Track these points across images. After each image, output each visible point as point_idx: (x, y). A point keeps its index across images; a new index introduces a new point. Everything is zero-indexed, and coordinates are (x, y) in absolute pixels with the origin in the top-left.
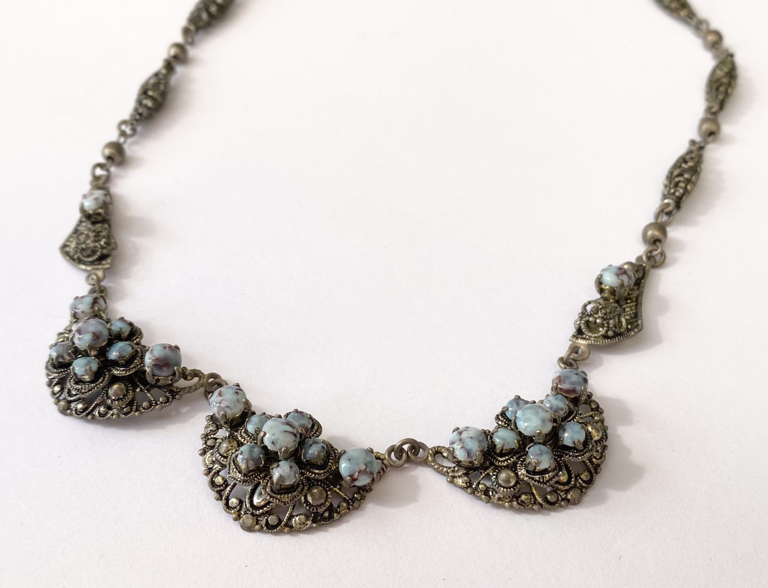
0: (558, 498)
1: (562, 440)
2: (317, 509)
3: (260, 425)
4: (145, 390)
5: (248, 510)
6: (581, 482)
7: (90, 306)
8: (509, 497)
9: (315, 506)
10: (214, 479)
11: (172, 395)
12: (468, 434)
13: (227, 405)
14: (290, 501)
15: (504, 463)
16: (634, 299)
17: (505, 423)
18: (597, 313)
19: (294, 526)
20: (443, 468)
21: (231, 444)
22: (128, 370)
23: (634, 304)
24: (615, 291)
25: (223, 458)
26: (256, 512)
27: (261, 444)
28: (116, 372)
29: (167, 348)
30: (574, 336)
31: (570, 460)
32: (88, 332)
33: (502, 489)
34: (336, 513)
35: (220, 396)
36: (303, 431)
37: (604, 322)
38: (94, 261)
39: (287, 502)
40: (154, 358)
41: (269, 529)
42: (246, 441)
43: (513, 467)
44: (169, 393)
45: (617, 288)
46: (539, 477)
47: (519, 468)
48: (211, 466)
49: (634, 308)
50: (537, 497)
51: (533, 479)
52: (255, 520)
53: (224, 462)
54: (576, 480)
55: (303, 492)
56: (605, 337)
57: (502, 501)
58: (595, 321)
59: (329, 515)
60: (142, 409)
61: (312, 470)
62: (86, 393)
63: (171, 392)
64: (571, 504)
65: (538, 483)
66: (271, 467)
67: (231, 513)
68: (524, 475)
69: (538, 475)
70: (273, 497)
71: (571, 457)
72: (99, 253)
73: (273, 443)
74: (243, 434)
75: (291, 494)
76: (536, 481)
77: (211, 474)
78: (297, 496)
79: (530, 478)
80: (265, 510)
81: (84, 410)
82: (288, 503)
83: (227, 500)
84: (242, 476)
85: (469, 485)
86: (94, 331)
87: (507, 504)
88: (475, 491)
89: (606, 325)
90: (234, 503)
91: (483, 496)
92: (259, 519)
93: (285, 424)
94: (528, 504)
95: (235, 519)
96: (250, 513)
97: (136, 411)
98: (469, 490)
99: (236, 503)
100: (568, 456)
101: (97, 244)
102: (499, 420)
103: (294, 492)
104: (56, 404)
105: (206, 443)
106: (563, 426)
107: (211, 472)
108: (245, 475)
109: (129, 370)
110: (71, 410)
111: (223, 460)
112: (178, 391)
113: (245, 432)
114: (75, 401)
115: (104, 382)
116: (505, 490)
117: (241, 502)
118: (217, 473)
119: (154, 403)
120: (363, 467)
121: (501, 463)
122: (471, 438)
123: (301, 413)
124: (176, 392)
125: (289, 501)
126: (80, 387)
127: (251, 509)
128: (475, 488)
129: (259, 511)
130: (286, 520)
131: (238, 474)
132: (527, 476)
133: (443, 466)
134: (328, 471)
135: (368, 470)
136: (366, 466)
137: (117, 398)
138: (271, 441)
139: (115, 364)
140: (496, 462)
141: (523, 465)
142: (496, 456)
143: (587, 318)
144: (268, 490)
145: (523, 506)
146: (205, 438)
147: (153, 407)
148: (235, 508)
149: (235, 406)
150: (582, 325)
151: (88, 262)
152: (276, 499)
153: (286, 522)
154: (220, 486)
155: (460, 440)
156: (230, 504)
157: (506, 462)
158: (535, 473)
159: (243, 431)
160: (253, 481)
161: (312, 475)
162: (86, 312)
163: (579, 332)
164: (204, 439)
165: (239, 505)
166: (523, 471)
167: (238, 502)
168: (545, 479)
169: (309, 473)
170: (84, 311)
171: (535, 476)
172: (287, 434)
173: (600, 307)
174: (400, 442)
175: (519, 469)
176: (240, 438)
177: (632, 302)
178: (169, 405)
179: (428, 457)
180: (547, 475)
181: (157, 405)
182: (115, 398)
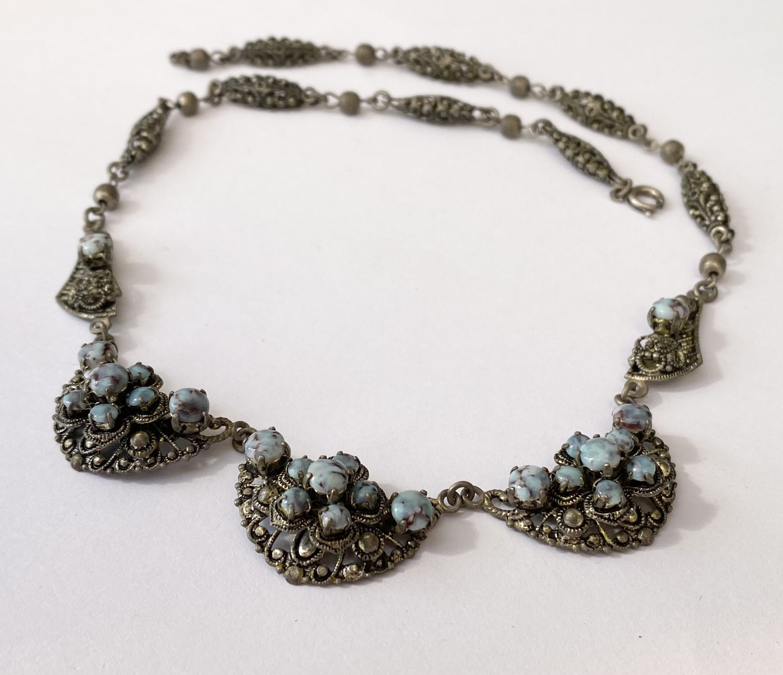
0: (629, 539)
1: (632, 475)
2: (370, 557)
3: (303, 468)
4: (170, 440)
5: (294, 561)
6: (652, 521)
7: (103, 352)
8: (577, 538)
9: (368, 554)
10: (253, 530)
11: (199, 444)
12: (529, 472)
13: (266, 449)
14: (342, 548)
15: (569, 502)
16: (690, 334)
17: (566, 462)
18: (653, 347)
19: (345, 576)
20: (501, 512)
21: (271, 490)
22: (151, 417)
23: (690, 338)
24: (670, 324)
25: (263, 507)
26: (303, 563)
27: (308, 487)
28: (138, 419)
29: (194, 392)
30: (629, 373)
31: (640, 496)
32: (107, 377)
33: (569, 529)
34: (390, 561)
35: (257, 440)
36: (352, 472)
37: (661, 356)
38: (98, 308)
39: (338, 548)
40: (180, 403)
41: (318, 581)
42: (287, 487)
43: (580, 506)
44: (195, 443)
45: (672, 320)
46: (609, 515)
47: (587, 506)
48: (250, 516)
49: (690, 342)
50: (606, 538)
51: (602, 517)
52: (302, 571)
53: (265, 510)
54: (646, 520)
55: (355, 538)
56: (663, 372)
57: (570, 543)
58: (652, 356)
59: (382, 564)
60: (167, 460)
61: (362, 515)
62: (106, 442)
63: (198, 441)
64: (642, 545)
65: (608, 521)
66: (319, 512)
67: (275, 566)
68: (592, 513)
69: (607, 513)
70: (323, 544)
71: (642, 493)
72: (102, 300)
73: (321, 485)
74: (283, 480)
75: (343, 540)
76: (605, 519)
77: (250, 524)
78: (349, 543)
79: (599, 516)
80: (313, 560)
81: (102, 463)
82: (339, 550)
83: (270, 552)
84: (287, 523)
85: (532, 528)
86: (113, 375)
87: (574, 546)
88: (539, 533)
89: (663, 359)
90: (278, 554)
91: (548, 539)
92: (307, 570)
93: (332, 464)
94: (598, 545)
95: (280, 572)
96: (296, 564)
97: (161, 462)
98: (532, 534)
99: (279, 554)
100: (638, 492)
101: (100, 290)
102: (559, 459)
103: (346, 539)
104: (68, 460)
105: (241, 492)
106: (631, 460)
107: (250, 523)
108: (291, 522)
109: (153, 418)
110: (87, 464)
111: (263, 508)
112: (205, 440)
113: (285, 478)
114: (90, 454)
115: (125, 431)
116: (572, 530)
117: (285, 554)
118: (257, 524)
119: (180, 453)
120: (418, 510)
121: (566, 502)
122: (533, 476)
123: (347, 455)
124: (203, 441)
125: (340, 548)
126: (99, 436)
127: (296, 560)
128: (538, 531)
129: (306, 561)
130: (336, 570)
131: (283, 521)
132: (595, 515)
133: (501, 510)
134: (380, 515)
135: (423, 513)
136: (422, 509)
137: (140, 448)
138: (319, 482)
139: (136, 410)
140: (560, 502)
141: (591, 503)
142: (559, 496)
143: (643, 354)
144: (317, 536)
145: (592, 548)
146: (240, 487)
147: (179, 457)
148: (280, 559)
149: (273, 449)
150: (637, 361)
151: (91, 310)
152: (327, 545)
153: (336, 572)
154: (261, 537)
155: (521, 479)
156: (273, 556)
157: (571, 502)
158: (604, 510)
159: (283, 477)
160: (299, 527)
161: (363, 520)
162: (98, 358)
163: (635, 369)
164: (239, 488)
165: (283, 556)
166: (591, 510)
167: (282, 553)
168: (615, 516)
169: (360, 518)
170: (96, 357)
171: (604, 514)
172: (336, 475)
173: (656, 341)
174: (453, 485)
175: (586, 507)
176: (280, 485)
177: (688, 336)
178: (196, 455)
179: (484, 501)
180: (617, 512)
181: (183, 455)
182: (138, 448)
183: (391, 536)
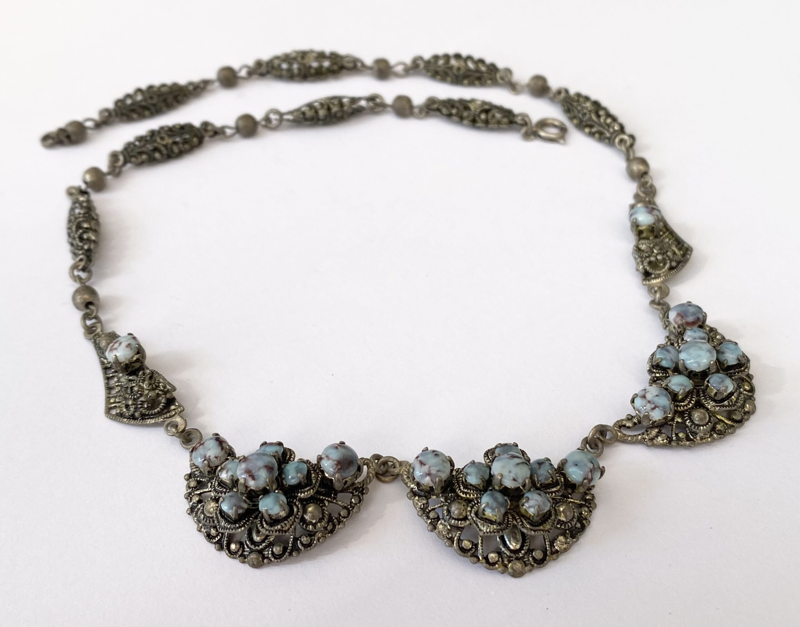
0: (742, 414)
1: (727, 362)
2: (571, 523)
3: (481, 472)
4: (334, 500)
5: (510, 557)
6: (747, 393)
8: (708, 432)
9: (569, 522)
10: (461, 546)
11: (359, 492)
12: (651, 394)
14: (552, 526)
15: (689, 405)
16: (664, 230)
18: (653, 252)
19: (559, 550)
20: (637, 437)
21: (461, 504)
22: (313, 487)
23: (668, 233)
24: (653, 228)
25: (460, 522)
26: (518, 554)
28: (303, 494)
29: (339, 447)
30: (644, 280)
31: (740, 376)
32: (260, 468)
33: (702, 428)
34: (584, 520)
35: (424, 465)
37: (665, 256)
39: (549, 529)
41: (540, 564)
42: (472, 495)
43: (699, 405)
44: (356, 492)
45: (654, 224)
46: (728, 401)
47: (706, 402)
48: (450, 535)
49: (671, 237)
50: (726, 421)
51: (723, 406)
52: (522, 562)
53: (463, 524)
55: (557, 513)
56: (671, 268)
57: (705, 439)
58: (657, 259)
59: (581, 525)
60: (342, 519)
63: (356, 489)
64: (751, 415)
65: (729, 407)
66: (521, 504)
67: (497, 569)
68: (714, 407)
69: (726, 401)
70: (537, 530)
71: (740, 373)
72: (163, 401)
74: (464, 490)
75: (550, 519)
76: (726, 406)
77: (455, 542)
78: (555, 519)
79: (721, 406)
80: (526, 549)
81: (285, 549)
82: (551, 530)
83: (486, 559)
84: (497, 526)
85: (670, 440)
86: (265, 464)
87: (709, 439)
88: (678, 441)
89: (667, 258)
90: (494, 557)
91: (688, 443)
92: (525, 560)
94: (725, 430)
95: (503, 573)
96: (514, 558)
97: (339, 524)
98: (673, 444)
99: (496, 557)
100: (737, 373)
103: (551, 517)
105: (428, 518)
106: (720, 350)
108: (500, 524)
109: (315, 487)
110: (268, 558)
112: (362, 485)
113: (464, 488)
114: (266, 547)
115: (300, 510)
116: (704, 427)
117: (500, 553)
118: (460, 539)
119: (350, 508)
120: (591, 466)
121: (687, 407)
122: (657, 396)
123: (506, 445)
124: (361, 487)
126: (279, 527)
127: (512, 555)
128: (676, 440)
129: (520, 552)
130: (549, 547)
132: (717, 406)
133: (636, 436)
134: (562, 485)
135: (596, 466)
136: (592, 463)
137: (317, 520)
139: (299, 487)
140: (681, 408)
141: (708, 399)
142: (678, 403)
143: (648, 260)
144: (528, 526)
145: (722, 434)
146: (424, 513)
147: (351, 512)
148: (498, 561)
149: (444, 467)
150: (646, 267)
152: (540, 530)
153: (550, 549)
154: (471, 549)
155: (649, 402)
156: (490, 560)
157: (690, 404)
158: (723, 400)
159: (462, 488)
163: (647, 275)
164: (424, 515)
165: (499, 557)
166: (712, 403)
167: (497, 555)
168: (733, 401)
171: (724, 403)
172: (521, 466)
173: (652, 246)
174: (592, 430)
175: (706, 404)
176: (464, 496)
177: (664, 233)
178: (363, 503)
179: (617, 434)
180: (733, 397)
181: (353, 508)
182: (316, 521)
183: (572, 499)
